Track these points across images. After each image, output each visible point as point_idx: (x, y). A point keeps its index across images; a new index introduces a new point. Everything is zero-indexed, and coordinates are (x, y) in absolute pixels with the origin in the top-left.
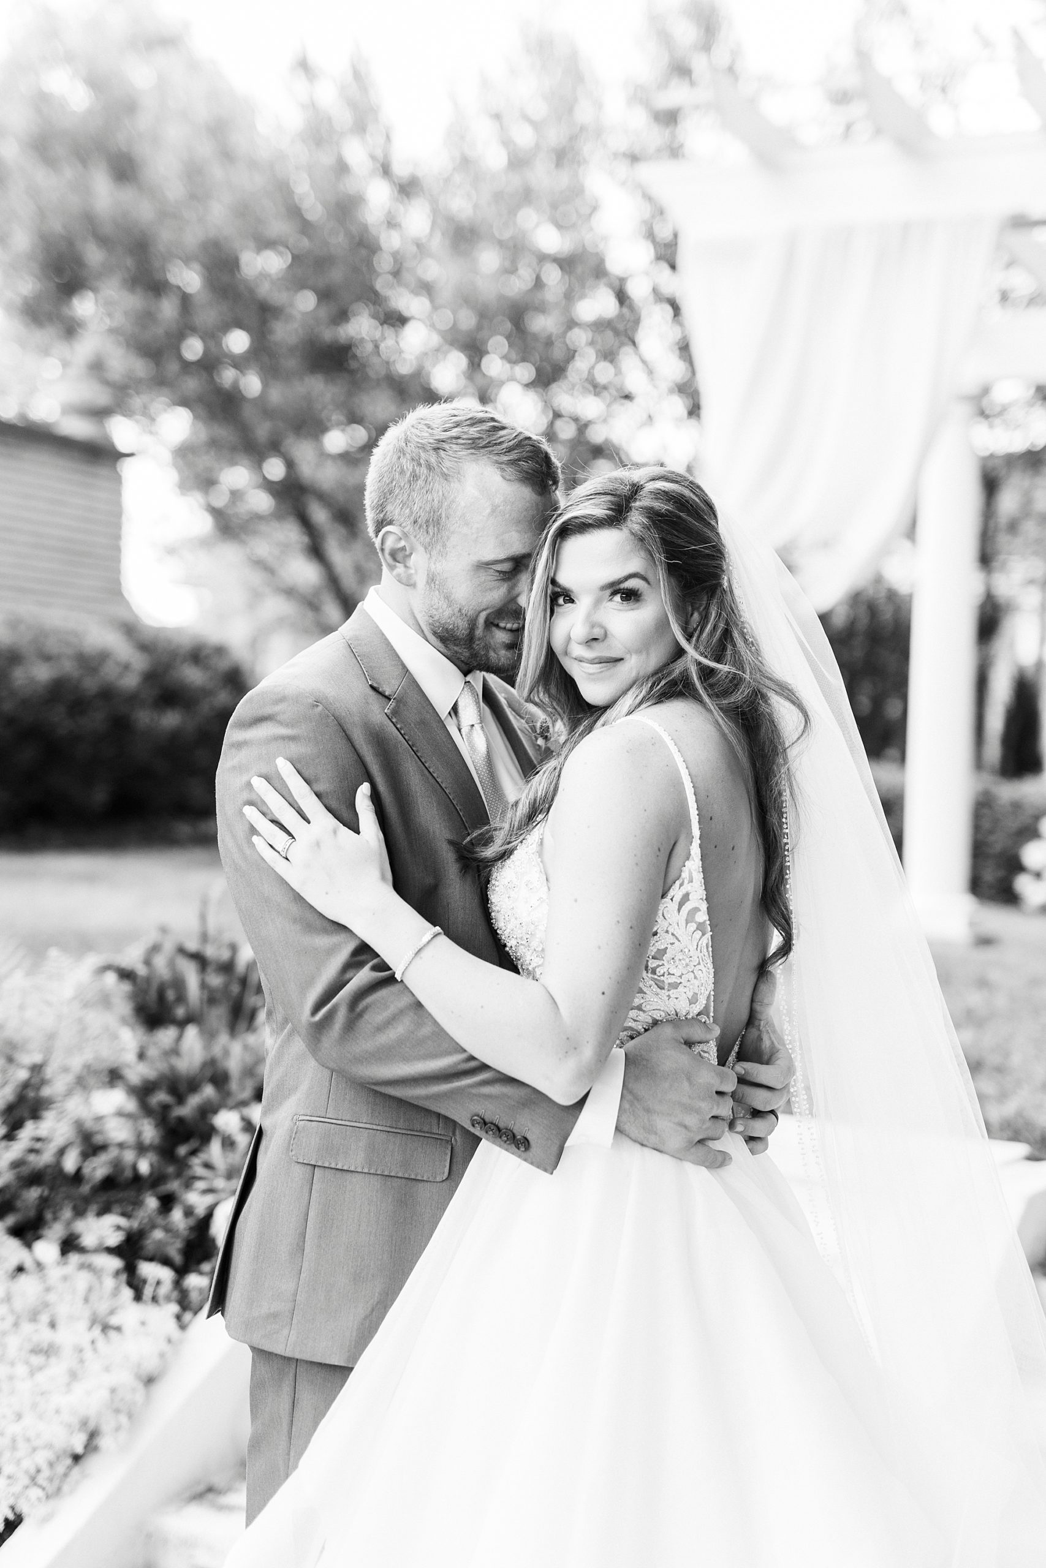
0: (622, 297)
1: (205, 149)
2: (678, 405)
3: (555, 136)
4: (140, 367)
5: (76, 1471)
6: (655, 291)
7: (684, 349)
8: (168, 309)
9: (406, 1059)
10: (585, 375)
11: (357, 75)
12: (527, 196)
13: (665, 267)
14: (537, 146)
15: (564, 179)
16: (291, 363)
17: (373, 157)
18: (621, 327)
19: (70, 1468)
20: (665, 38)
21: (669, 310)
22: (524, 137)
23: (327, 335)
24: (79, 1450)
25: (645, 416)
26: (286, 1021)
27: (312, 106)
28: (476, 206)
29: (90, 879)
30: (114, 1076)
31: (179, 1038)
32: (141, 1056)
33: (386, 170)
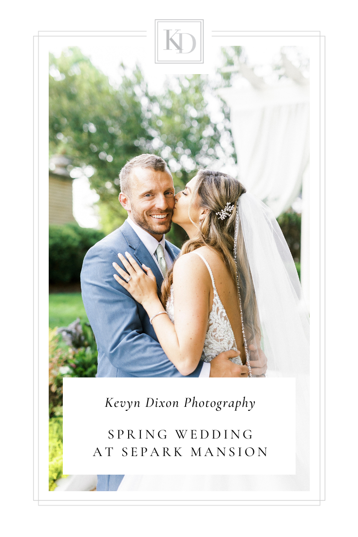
0: (215, 129)
1: (94, 90)
2: (232, 160)
3: (195, 84)
4: (77, 154)
5: (54, 485)
6: (225, 127)
7: (233, 144)
8: (84, 137)
9: (141, 365)
10: (205, 152)
11: (137, 68)
12: (187, 101)
13: (227, 120)
14: (190, 87)
15: (198, 96)
16: (121, 151)
17: (143, 91)
18: (215, 138)
19: (52, 484)
20: (225, 54)
21: (229, 132)
22: (186, 84)
23: (130, 143)
24: (55, 478)
25: (223, 164)
26: (103, 352)
27: (125, 77)
28: (173, 104)
29: (64, 302)
30: (66, 362)
31: (85, 351)
32: (74, 357)
33: (147, 95)
